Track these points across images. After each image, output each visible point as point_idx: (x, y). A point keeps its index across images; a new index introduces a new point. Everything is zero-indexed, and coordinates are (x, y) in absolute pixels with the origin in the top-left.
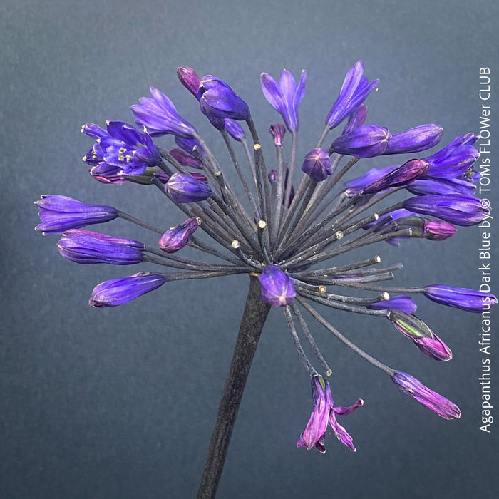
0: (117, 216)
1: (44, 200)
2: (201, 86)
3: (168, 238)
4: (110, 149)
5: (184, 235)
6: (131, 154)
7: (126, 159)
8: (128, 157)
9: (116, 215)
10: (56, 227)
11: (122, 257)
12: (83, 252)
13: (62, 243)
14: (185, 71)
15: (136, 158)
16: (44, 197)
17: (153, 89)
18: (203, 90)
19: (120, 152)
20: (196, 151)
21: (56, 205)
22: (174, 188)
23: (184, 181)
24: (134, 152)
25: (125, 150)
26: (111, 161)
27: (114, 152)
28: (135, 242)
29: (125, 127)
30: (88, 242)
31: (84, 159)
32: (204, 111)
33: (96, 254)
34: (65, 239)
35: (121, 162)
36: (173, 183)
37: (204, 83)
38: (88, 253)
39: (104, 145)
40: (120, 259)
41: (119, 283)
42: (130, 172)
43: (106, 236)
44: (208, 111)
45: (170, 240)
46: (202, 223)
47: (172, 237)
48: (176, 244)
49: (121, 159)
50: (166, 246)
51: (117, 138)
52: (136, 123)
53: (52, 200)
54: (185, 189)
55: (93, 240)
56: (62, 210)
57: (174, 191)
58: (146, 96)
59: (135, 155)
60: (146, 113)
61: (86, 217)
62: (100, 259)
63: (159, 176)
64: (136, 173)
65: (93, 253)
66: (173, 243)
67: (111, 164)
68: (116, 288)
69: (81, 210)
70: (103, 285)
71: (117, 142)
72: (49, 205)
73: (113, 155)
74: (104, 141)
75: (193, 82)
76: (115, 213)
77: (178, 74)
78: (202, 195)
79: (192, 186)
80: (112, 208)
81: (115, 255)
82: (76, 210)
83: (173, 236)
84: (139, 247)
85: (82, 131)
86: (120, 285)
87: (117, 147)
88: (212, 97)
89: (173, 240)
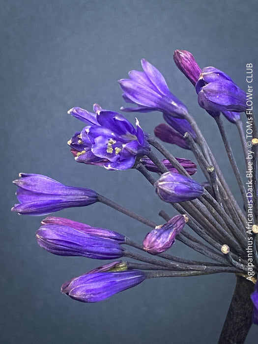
0: (98, 201)
1: (24, 180)
2: (201, 78)
3: (153, 239)
4: (98, 139)
5: (170, 236)
6: (120, 147)
7: (114, 151)
8: (118, 150)
9: (96, 199)
10: (34, 209)
11: (101, 251)
12: (61, 244)
13: (41, 233)
14: (182, 55)
15: (125, 151)
16: (23, 176)
17: (144, 62)
18: (202, 83)
19: (110, 144)
20: (187, 138)
21: (35, 185)
22: (164, 188)
23: (175, 181)
24: (124, 146)
25: (114, 142)
26: (98, 153)
27: (102, 142)
28: (115, 233)
29: (117, 118)
30: (68, 234)
31: (69, 142)
32: (202, 105)
33: (75, 247)
34: (44, 229)
35: (109, 154)
36: (164, 183)
37: (204, 76)
38: (67, 245)
39: (93, 135)
40: (98, 253)
41: (97, 279)
42: (118, 165)
43: (86, 226)
44: (206, 105)
45: (155, 241)
46: (189, 220)
47: (157, 238)
48: (161, 246)
49: (110, 151)
50: (151, 248)
51: (107, 127)
52: (123, 96)
53: (31, 180)
54: (175, 190)
55: (73, 231)
56: (40, 192)
57: (164, 191)
58: (136, 70)
59: (125, 149)
60: (135, 88)
61: (65, 200)
62: (79, 252)
63: (146, 163)
64: (124, 167)
65: (72, 246)
66: (158, 245)
67: (99, 156)
68: (93, 284)
69: (60, 192)
70: (80, 280)
71: (106, 131)
72: (28, 185)
73: (101, 145)
74: (93, 131)
75: (190, 67)
76: (96, 197)
77: (175, 58)
78: (192, 195)
79: (184, 187)
80: (92, 191)
81: (94, 249)
82: (55, 192)
83: (159, 237)
84: (120, 240)
85: (69, 112)
86: (97, 281)
87: (106, 137)
88: (212, 91)
89: (159, 241)
